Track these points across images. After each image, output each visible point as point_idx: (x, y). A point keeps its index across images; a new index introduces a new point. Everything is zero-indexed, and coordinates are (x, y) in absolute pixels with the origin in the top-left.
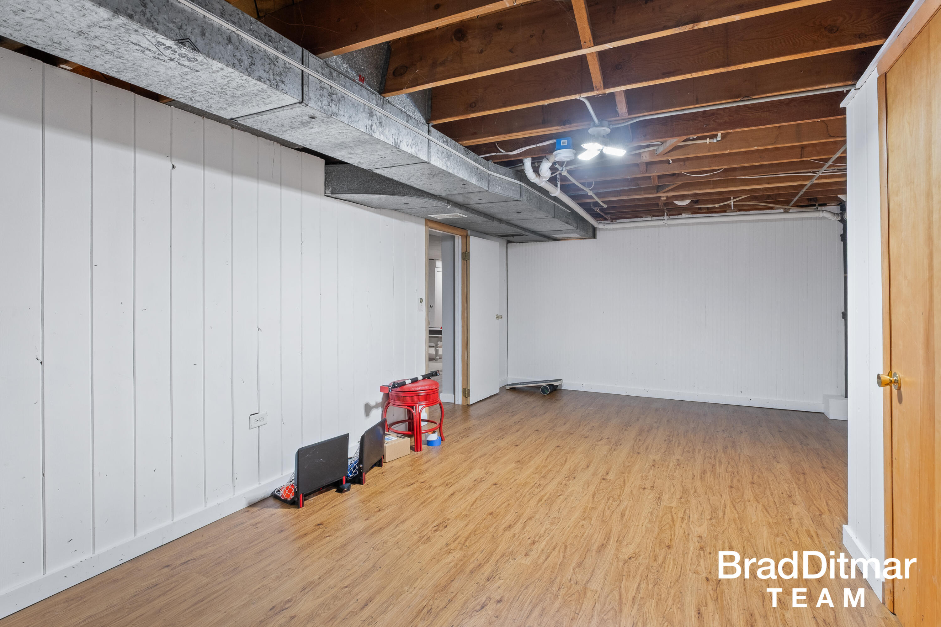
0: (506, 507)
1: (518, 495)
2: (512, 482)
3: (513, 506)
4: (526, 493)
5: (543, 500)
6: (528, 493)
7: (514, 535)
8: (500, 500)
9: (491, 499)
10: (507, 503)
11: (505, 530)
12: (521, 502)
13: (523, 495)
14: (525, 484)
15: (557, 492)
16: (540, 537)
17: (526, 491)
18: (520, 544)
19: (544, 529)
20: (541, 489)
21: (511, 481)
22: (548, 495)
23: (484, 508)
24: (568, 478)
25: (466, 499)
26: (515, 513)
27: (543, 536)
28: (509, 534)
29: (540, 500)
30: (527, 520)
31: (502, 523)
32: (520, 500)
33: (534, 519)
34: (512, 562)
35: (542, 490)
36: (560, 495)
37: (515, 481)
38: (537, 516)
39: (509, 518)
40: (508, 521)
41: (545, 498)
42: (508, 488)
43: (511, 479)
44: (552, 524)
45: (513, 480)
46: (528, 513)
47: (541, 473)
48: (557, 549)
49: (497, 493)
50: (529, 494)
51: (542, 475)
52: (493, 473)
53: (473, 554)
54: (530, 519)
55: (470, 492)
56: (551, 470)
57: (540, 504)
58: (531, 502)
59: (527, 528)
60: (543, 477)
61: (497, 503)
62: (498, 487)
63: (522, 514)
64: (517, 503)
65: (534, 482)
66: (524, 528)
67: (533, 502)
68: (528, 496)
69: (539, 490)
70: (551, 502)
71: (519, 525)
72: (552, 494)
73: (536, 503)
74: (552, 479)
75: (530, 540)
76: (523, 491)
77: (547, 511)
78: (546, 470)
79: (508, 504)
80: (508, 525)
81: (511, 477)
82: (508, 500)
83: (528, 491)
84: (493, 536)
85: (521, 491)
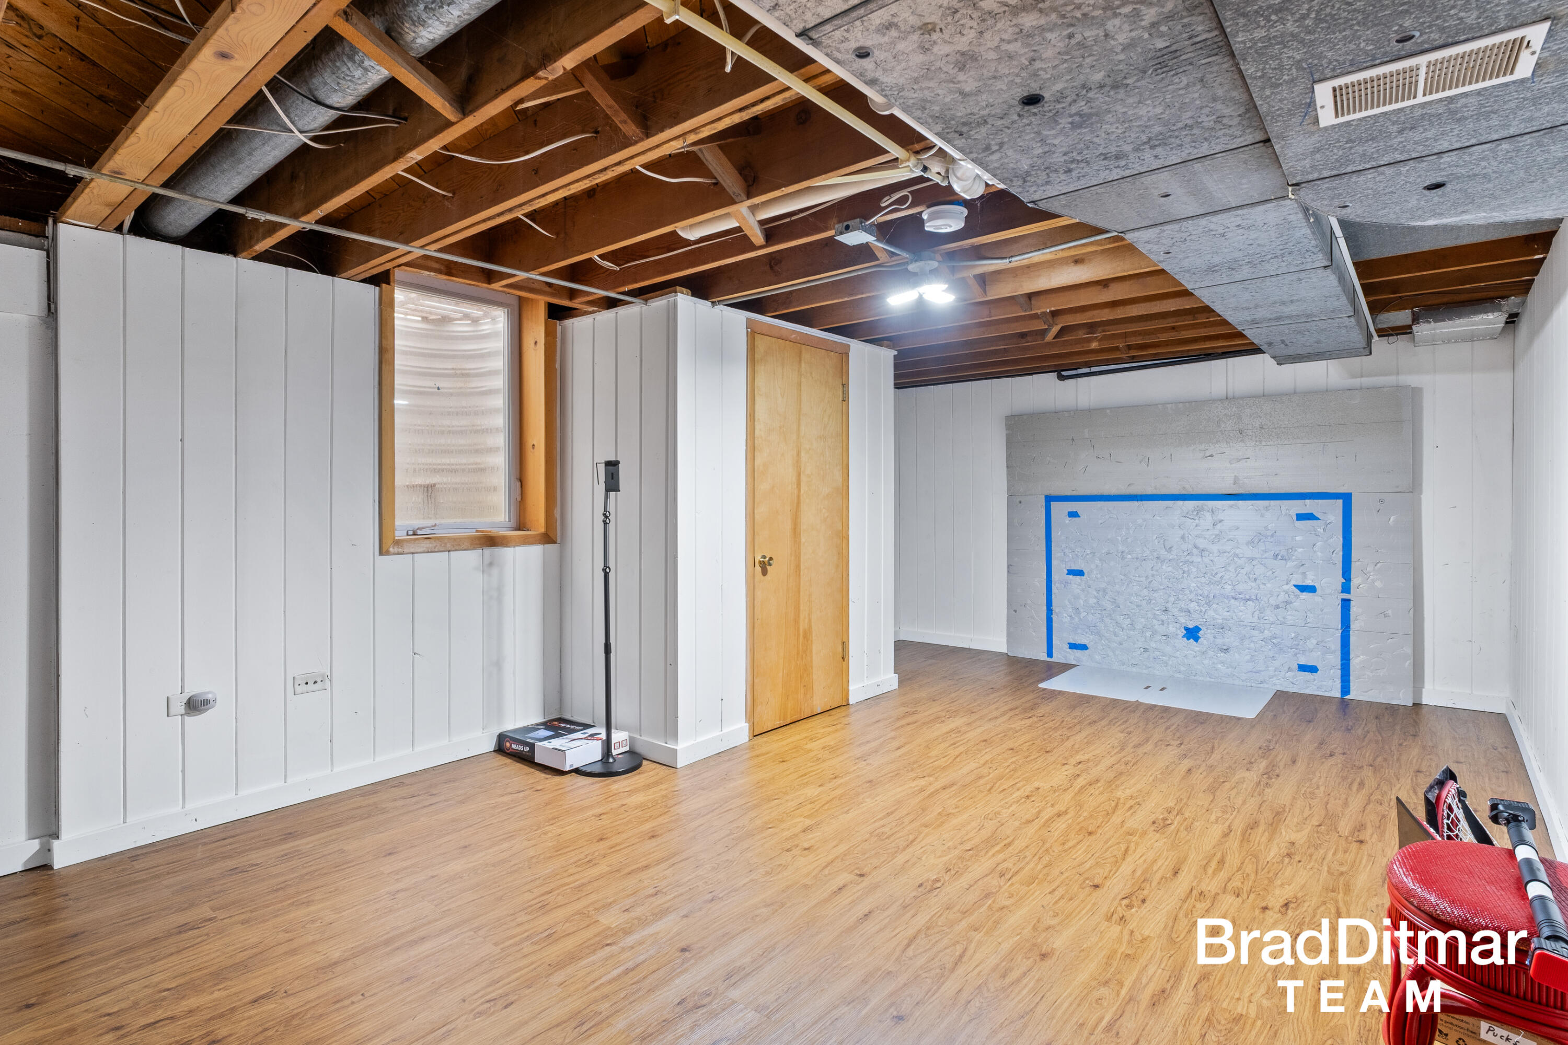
0: (1068, 841)
1: (1046, 859)
2: (1060, 889)
3: (1056, 841)
4: (1031, 860)
5: (1002, 844)
6: (1027, 860)
7: (1052, 805)
8: (1080, 852)
9: (1097, 855)
10: (1066, 847)
11: (1066, 812)
12: (1042, 846)
13: (1037, 857)
14: (1032, 880)
15: (972, 856)
16: (1019, 801)
17: (1032, 865)
18: (1045, 798)
19: (1011, 809)
20: (999, 868)
21: (1061, 891)
22: (990, 853)
23: (1106, 842)
24: (934, 886)
25: (1145, 861)
26: (1053, 831)
27: (1014, 802)
28: (1061, 807)
29: (1007, 846)
30: (1033, 820)
31: (1071, 821)
32: (1043, 849)
33: (1023, 820)
34: (1054, 785)
35: (998, 864)
36: (970, 850)
37: (1054, 890)
38: (1017, 823)
39: (1061, 825)
40: (1063, 821)
41: (997, 848)
42: (1066, 875)
43: (1062, 897)
44: (999, 813)
45: (1058, 894)
46: (1031, 830)
47: (990, 908)
48: (1001, 789)
49: (1087, 865)
50: (1025, 857)
51: (990, 902)
52: (1109, 918)
53: (1101, 793)
54: (1029, 822)
55: (1143, 874)
56: (965, 913)
57: (1009, 840)
58: (1024, 845)
59: (1034, 811)
60: (987, 896)
61: (1084, 848)
62: (1087, 879)
63: (1040, 828)
64: (1048, 845)
65: (1012, 884)
66: (1039, 812)
67: (1019, 844)
68: (1027, 854)
69: (1005, 865)
70: (990, 842)
71: (1046, 815)
72: (982, 853)
73: (1016, 842)
74: (971, 886)
75: (1033, 799)
76: (1037, 865)
77: (1000, 829)
78: (976, 914)
79: (1064, 844)
80: (1061, 818)
81: (1061, 904)
82: (1065, 851)
83: (1027, 863)
84: (1081, 807)
85: (1040, 867)
